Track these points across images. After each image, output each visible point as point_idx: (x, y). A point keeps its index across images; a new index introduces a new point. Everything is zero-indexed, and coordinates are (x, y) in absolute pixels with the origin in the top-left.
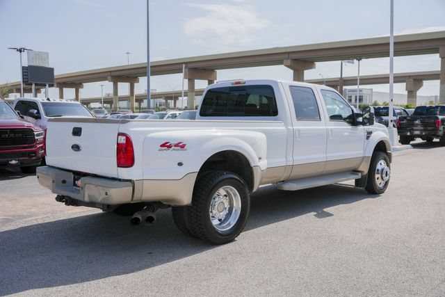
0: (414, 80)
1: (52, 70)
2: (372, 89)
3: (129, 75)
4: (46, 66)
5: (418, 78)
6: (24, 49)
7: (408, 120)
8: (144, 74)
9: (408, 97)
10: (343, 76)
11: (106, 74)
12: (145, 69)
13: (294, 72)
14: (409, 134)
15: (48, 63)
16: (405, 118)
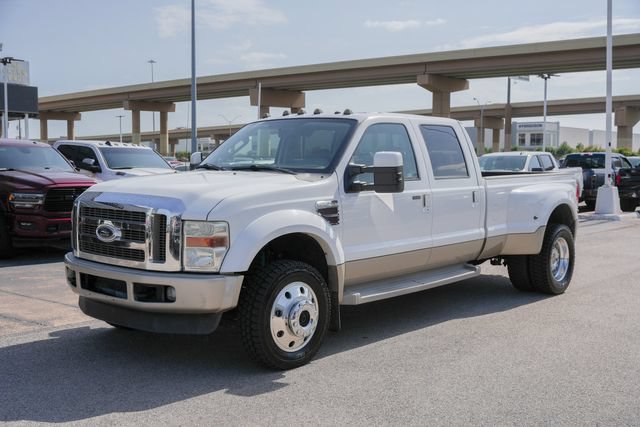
0: (629, 108)
1: (34, 90)
2: (558, 123)
3: (159, 98)
4: (26, 84)
5: (632, 104)
6: (11, 59)
7: (632, 175)
8: (186, 97)
9: (618, 137)
10: (511, 102)
11: (121, 97)
12: (186, 90)
13: (434, 95)
14: (634, 196)
15: (28, 79)
16: (628, 171)
